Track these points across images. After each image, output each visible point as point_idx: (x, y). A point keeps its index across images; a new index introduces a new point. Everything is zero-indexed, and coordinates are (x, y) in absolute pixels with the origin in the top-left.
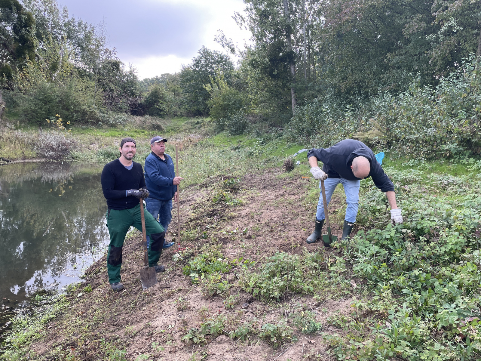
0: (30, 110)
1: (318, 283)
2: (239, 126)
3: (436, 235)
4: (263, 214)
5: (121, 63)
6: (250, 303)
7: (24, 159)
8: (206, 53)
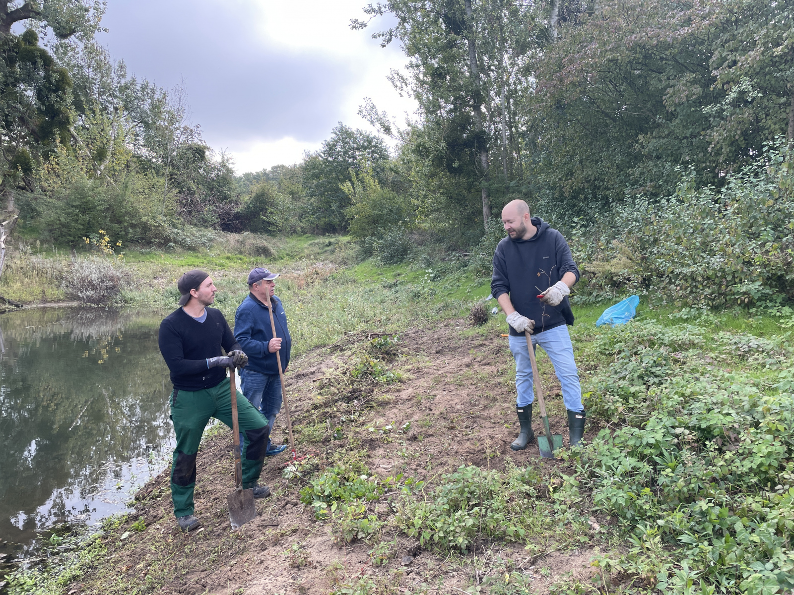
0: (58, 222)
1: (533, 521)
2: (397, 250)
3: (733, 440)
4: (437, 399)
5: (209, 149)
6: (415, 555)
7: (45, 302)
8: (345, 134)
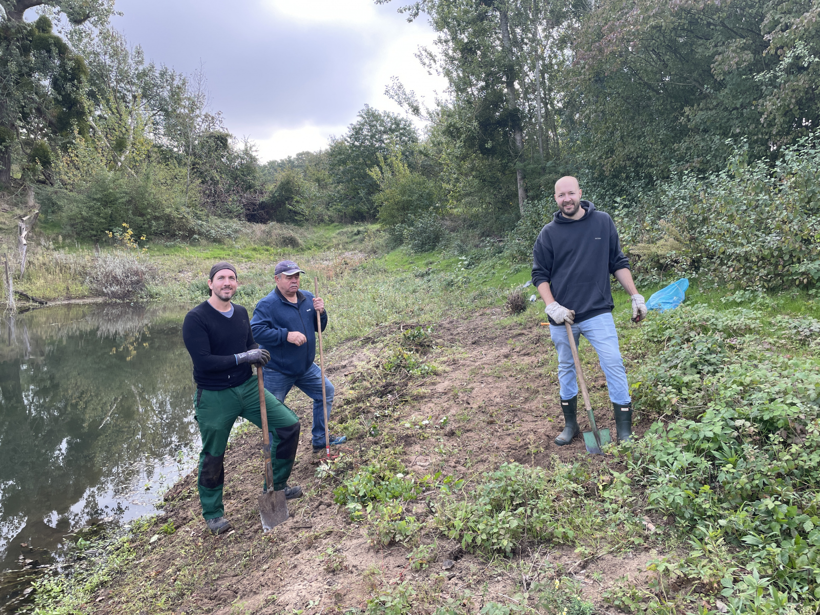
0: (80, 216)
1: (582, 521)
2: (429, 237)
3: (799, 432)
4: (474, 392)
5: (231, 136)
6: (456, 559)
7: (69, 298)
8: (372, 117)
